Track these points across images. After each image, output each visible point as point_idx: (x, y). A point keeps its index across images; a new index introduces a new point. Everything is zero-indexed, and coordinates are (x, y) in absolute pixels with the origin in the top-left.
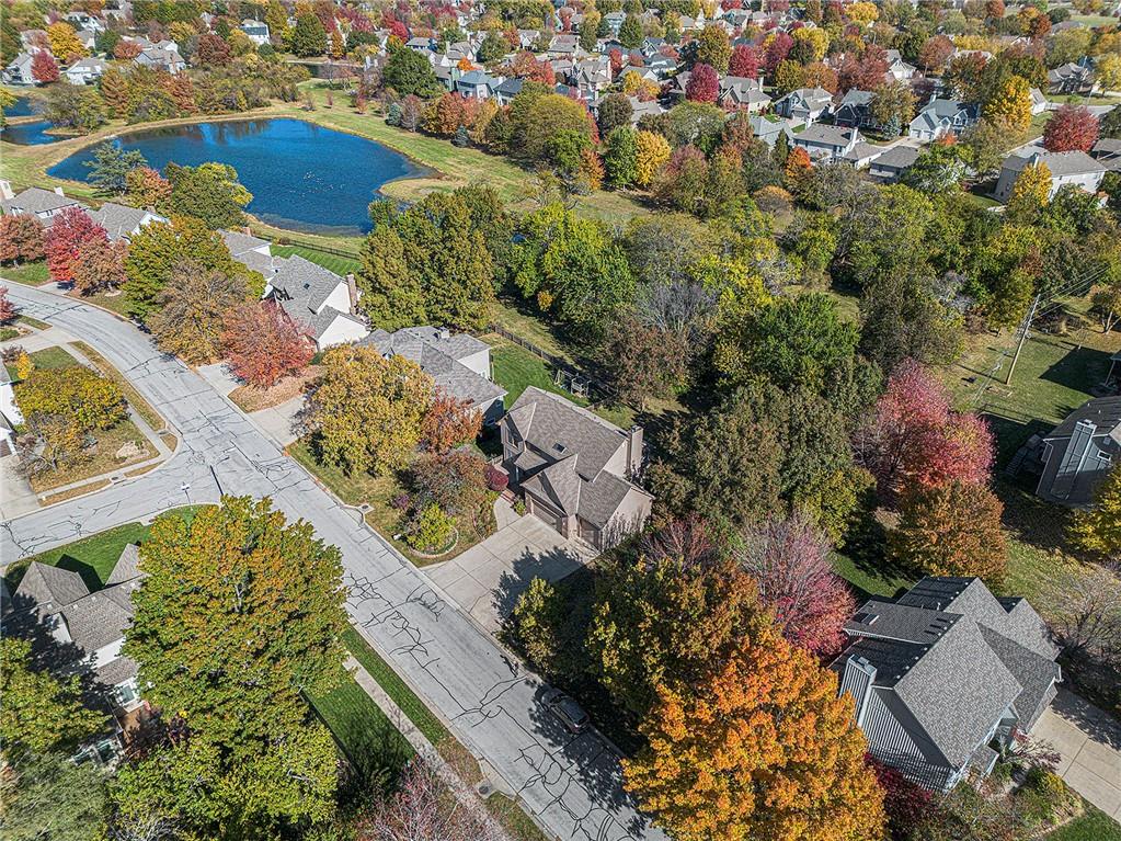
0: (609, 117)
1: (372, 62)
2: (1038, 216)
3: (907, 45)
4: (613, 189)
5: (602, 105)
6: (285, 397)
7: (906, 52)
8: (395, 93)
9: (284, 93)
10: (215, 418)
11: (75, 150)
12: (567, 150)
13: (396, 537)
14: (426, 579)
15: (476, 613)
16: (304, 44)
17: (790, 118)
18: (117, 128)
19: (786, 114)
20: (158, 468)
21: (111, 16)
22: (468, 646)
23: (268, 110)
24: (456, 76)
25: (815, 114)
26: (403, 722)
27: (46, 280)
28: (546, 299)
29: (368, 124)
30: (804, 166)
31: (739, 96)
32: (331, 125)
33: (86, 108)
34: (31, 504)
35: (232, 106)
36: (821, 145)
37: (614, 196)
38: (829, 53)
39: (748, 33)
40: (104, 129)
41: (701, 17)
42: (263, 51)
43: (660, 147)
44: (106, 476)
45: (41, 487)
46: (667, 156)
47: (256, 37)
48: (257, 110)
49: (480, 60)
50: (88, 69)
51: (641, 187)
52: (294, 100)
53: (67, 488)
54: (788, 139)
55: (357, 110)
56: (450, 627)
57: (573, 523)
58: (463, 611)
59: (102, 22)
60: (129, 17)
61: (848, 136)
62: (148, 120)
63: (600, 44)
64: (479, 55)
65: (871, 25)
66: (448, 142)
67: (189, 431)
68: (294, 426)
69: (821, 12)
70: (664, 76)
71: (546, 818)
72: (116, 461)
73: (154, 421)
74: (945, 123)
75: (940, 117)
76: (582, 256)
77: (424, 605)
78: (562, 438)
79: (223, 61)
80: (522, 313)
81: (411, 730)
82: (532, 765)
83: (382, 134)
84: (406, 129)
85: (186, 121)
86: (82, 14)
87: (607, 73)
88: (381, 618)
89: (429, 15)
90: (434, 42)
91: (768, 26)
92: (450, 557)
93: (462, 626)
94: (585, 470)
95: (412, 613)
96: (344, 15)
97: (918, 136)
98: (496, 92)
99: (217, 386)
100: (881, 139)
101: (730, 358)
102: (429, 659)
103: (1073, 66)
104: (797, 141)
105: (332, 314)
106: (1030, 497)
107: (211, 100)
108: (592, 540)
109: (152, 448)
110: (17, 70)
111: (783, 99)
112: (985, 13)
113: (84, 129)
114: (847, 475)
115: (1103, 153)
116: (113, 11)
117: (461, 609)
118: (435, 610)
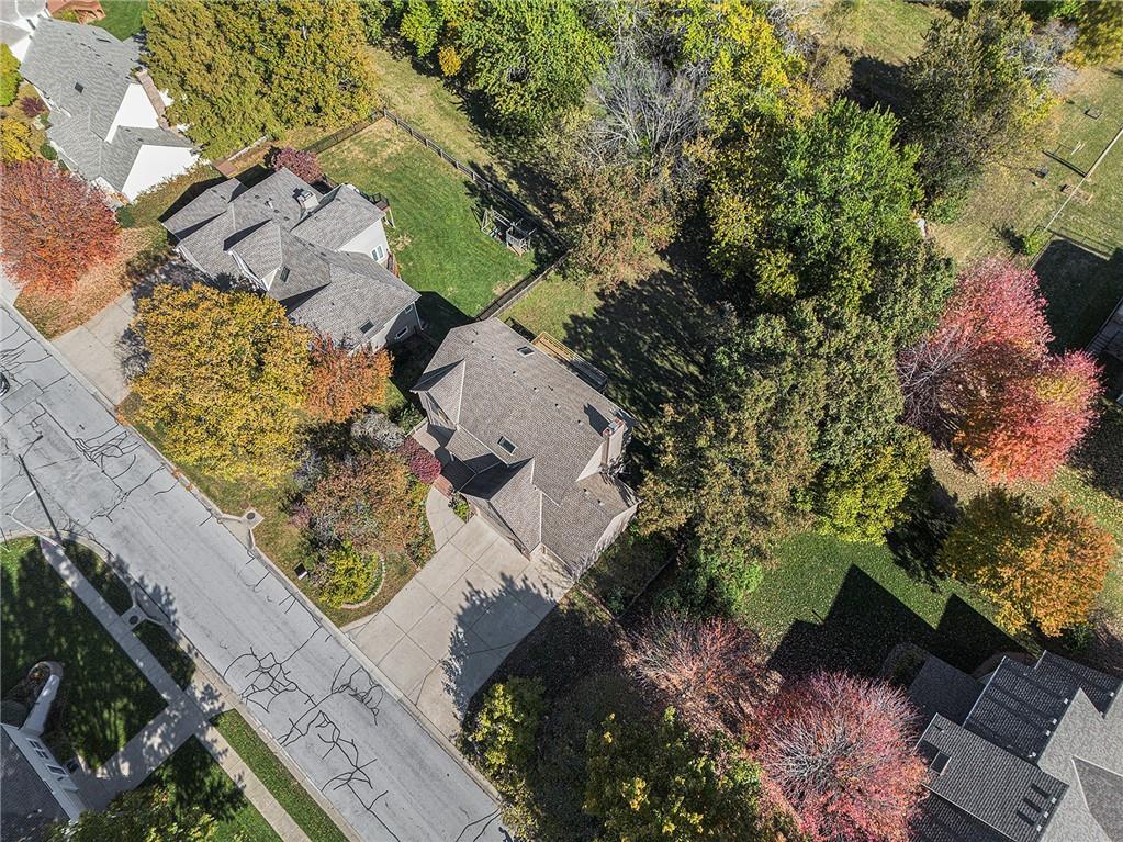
6: (99, 301)
14: (351, 647)
15: (425, 705)
22: (421, 763)
28: (451, 61)
56: (395, 733)
58: (408, 703)
68: (125, 362)
77: (355, 695)
88: (302, 726)
92: (378, 606)
93: (409, 729)
94: (547, 486)
95: (341, 710)
102: (374, 794)
106: (1110, 406)
117: (405, 700)
118: (371, 705)
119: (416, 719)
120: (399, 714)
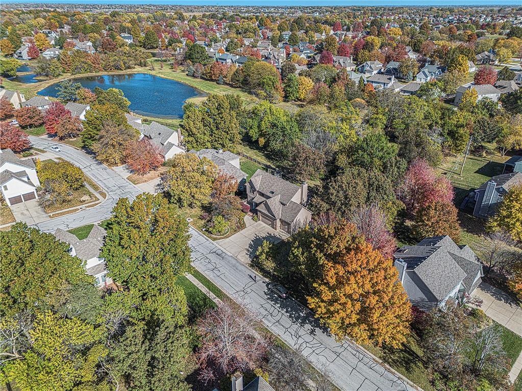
0: (286, 72)
1: (180, 50)
2: (472, 110)
3: (415, 44)
4: (288, 101)
5: (283, 67)
6: (152, 179)
7: (414, 47)
8: (191, 63)
9: (141, 63)
10: (121, 186)
11: (49, 85)
12: (268, 84)
13: (203, 230)
14: (217, 245)
15: (239, 257)
16: (148, 43)
17: (364, 73)
18: (68, 76)
19: (363, 72)
20: (99, 205)
21: (61, 31)
22: (237, 268)
23: (133, 70)
24: (217, 56)
25: (375, 72)
26: (212, 295)
27: (42, 134)
28: (262, 141)
29: (179, 75)
30: (371, 91)
31: (342, 64)
32: (163, 76)
33: (53, 68)
34: (46, 217)
35: (118, 68)
36: (379, 83)
37: (289, 104)
38: (381, 48)
39: (345, 41)
40: (60, 77)
41: (324, 34)
42: (131, 46)
43: (309, 83)
44: (77, 207)
45: (50, 211)
46: (312, 87)
47: (127, 40)
48: (129, 70)
49: (227, 51)
50: (52, 53)
51: (300, 100)
52: (145, 66)
53: (60, 212)
54: (364, 81)
55: (174, 70)
56: (228, 262)
57: (278, 223)
58: (233, 256)
59: (57, 34)
60: (69, 31)
61: (390, 79)
62: (80, 73)
63: (280, 45)
64: (226, 48)
65: (399, 37)
66: (215, 83)
67: (111, 191)
68: (156, 189)
69: (377, 32)
70: (309, 57)
71: (273, 328)
72: (81, 202)
73: (96, 188)
74: (432, 75)
75: (430, 72)
76: (278, 122)
77: (217, 254)
78: (274, 189)
79: (112, 50)
80: (251, 149)
81: (215, 298)
82: (266, 310)
83: (186, 79)
84: (196, 77)
85: (98, 74)
86: (48, 30)
87: (284, 55)
88: (199, 259)
89: (204, 32)
90: (206, 43)
91: (353, 38)
92: (227, 237)
93: (234, 262)
94: (284, 200)
95: (213, 257)
96: (166, 32)
97: (421, 80)
98: (235, 62)
99: (121, 174)
100: (405, 82)
101: (342, 160)
102: (220, 273)
103: (486, 53)
104: (368, 81)
105: (171, 145)
106: (471, 216)
107: (108, 65)
108: (287, 230)
109: (96, 197)
110: (20, 53)
111: (361, 66)
112: (448, 32)
113: (52, 77)
114: (394, 203)
115: (500, 86)
116: (62, 29)
118: (222, 256)
119: (236, 260)
120: (231, 259)
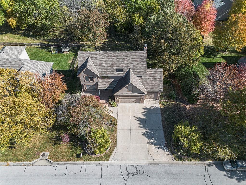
14: (118, 163)
15: (156, 158)
56: (157, 174)
77: (134, 175)
92: (114, 145)
117: (149, 162)
118: (142, 172)
119: (158, 164)
120: (152, 167)
